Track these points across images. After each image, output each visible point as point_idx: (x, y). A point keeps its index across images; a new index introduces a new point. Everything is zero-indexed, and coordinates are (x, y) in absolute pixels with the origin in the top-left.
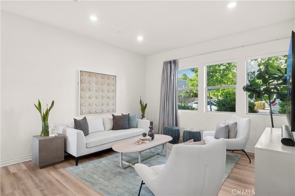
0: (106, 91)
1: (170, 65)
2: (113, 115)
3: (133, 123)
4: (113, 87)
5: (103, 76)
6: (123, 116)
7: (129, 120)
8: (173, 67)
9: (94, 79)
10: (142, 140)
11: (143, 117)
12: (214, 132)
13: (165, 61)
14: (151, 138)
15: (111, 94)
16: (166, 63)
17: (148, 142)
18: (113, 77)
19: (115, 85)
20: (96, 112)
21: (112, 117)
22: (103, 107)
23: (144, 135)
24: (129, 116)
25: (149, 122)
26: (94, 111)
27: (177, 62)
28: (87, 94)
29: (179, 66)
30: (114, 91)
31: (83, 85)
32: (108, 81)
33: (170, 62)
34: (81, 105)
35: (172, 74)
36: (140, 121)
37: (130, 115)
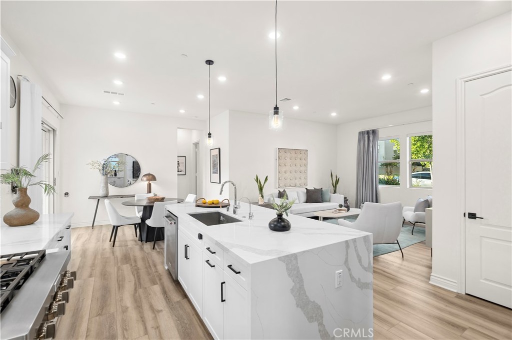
0: (299, 166)
1: (367, 136)
2: (306, 189)
3: (327, 197)
4: (304, 161)
5: (296, 151)
6: (316, 191)
7: (322, 194)
8: (371, 138)
9: (288, 155)
10: (339, 210)
11: (335, 192)
12: (414, 208)
13: (361, 131)
14: (346, 209)
15: (303, 169)
16: (362, 134)
17: (344, 212)
18: (304, 151)
19: (306, 159)
20: (290, 186)
21: (305, 191)
22: (296, 181)
23: (341, 206)
24: (322, 191)
25: (343, 197)
26: (289, 185)
27: (377, 132)
28: (284, 169)
29: (380, 137)
30: (306, 165)
31: (280, 161)
32: (300, 156)
33: (368, 132)
34: (279, 179)
35: (371, 145)
36: (333, 195)
37: (323, 189)
